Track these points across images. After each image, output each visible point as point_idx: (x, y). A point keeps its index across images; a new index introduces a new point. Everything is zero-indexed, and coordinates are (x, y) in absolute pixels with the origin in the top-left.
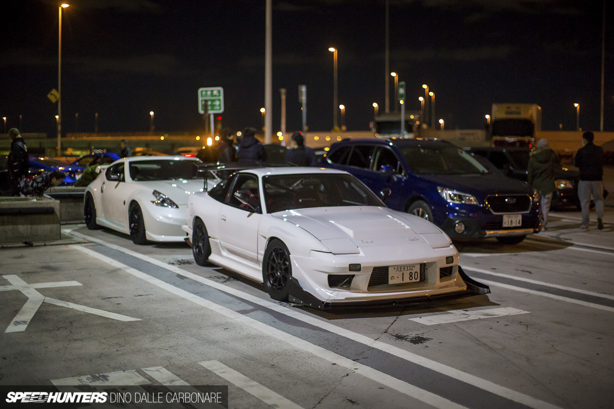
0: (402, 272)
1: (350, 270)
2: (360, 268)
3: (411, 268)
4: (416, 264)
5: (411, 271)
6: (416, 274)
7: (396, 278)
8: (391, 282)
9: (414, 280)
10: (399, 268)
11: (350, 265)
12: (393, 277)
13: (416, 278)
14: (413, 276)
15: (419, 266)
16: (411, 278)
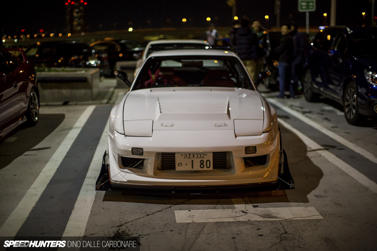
0: (190, 160)
1: (133, 153)
2: (143, 152)
3: (202, 156)
4: (209, 152)
5: (201, 159)
6: (208, 162)
7: (184, 165)
8: (178, 168)
9: (205, 168)
10: (188, 155)
11: (132, 149)
12: (180, 164)
13: (208, 166)
14: (205, 164)
15: (212, 154)
16: (202, 166)
